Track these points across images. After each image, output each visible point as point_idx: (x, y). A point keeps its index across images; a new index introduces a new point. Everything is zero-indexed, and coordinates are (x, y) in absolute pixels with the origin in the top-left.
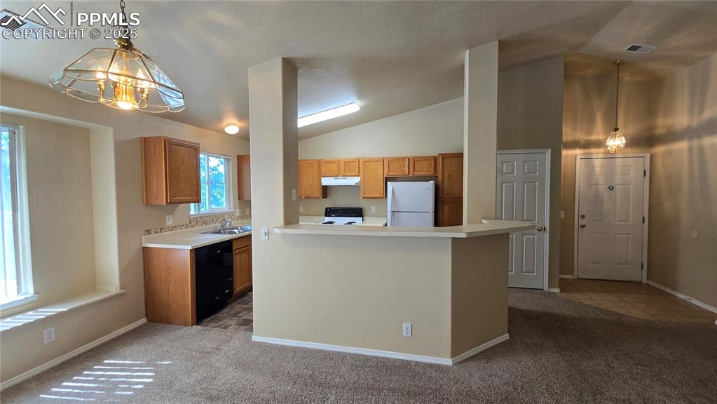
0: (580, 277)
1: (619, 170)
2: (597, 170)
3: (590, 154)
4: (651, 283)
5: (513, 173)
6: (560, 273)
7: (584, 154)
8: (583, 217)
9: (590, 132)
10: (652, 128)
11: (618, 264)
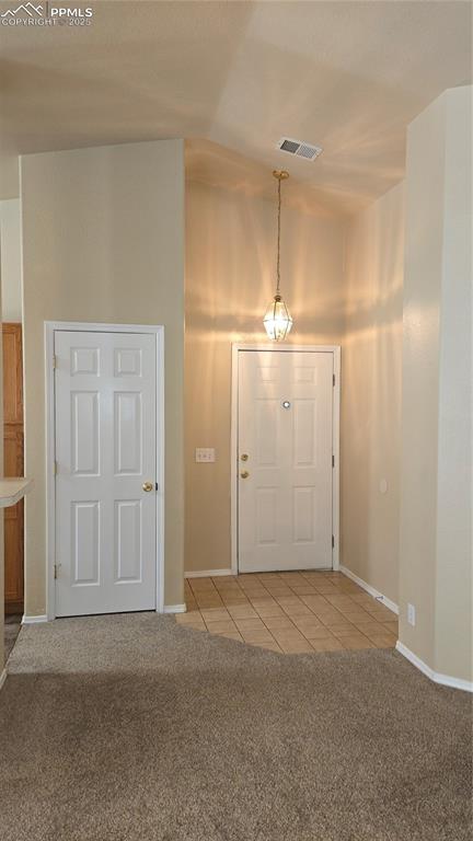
0: (241, 571)
1: (297, 375)
2: (266, 373)
3: (255, 342)
4: (345, 570)
5: (95, 373)
6: (187, 568)
7: (245, 342)
8: (245, 457)
9: (253, 303)
10: (343, 303)
11: (299, 540)
